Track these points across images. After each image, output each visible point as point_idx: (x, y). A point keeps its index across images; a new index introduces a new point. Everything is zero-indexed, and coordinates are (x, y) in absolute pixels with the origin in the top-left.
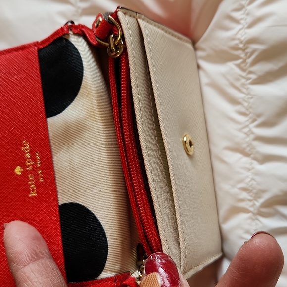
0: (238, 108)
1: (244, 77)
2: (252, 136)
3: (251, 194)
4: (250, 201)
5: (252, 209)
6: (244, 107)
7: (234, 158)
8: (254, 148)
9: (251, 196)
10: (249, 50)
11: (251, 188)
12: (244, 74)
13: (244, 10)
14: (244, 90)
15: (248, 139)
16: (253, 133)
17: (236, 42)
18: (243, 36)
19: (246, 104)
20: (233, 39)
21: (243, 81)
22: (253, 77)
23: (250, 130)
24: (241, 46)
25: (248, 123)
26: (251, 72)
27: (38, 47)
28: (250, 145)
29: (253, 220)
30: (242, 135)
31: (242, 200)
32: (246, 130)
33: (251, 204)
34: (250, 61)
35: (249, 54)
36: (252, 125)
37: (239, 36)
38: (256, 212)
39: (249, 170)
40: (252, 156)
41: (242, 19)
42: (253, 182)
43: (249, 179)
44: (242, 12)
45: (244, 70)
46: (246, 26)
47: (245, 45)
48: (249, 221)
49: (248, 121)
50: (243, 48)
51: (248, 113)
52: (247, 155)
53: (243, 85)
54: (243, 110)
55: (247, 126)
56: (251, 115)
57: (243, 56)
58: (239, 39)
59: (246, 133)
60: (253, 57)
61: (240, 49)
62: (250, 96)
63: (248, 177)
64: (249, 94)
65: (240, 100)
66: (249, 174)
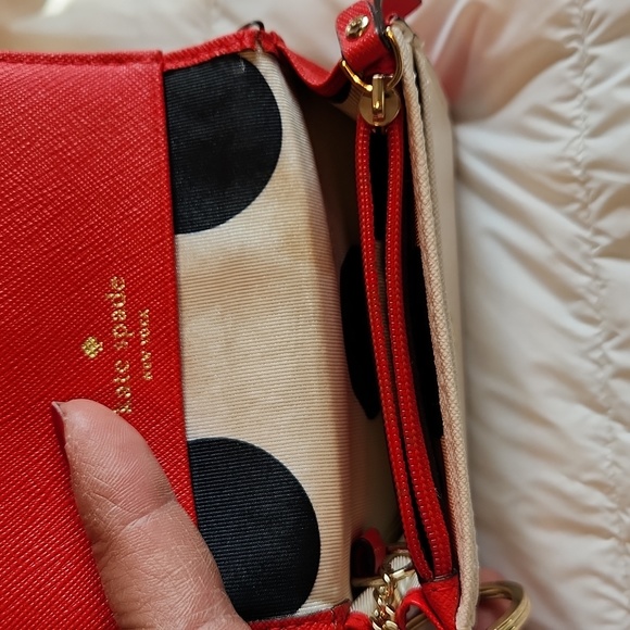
0: (577, 306)
1: (586, 241)
2: (609, 369)
3: (614, 496)
4: (611, 510)
5: (615, 530)
6: (590, 305)
7: (572, 416)
8: (613, 395)
9: (613, 500)
10: (593, 185)
11: (612, 483)
12: (587, 234)
13: (580, 97)
14: (588, 268)
15: (601, 375)
16: (609, 362)
17: (566, 165)
18: (579, 153)
19: (594, 299)
20: (560, 159)
21: (586, 248)
22: (603, 241)
23: (604, 356)
24: (577, 173)
25: (599, 340)
26: (599, 232)
27: (163, 66)
28: (605, 387)
29: (620, 554)
30: (588, 366)
31: (594, 510)
32: (596, 355)
33: (613, 517)
34: (596, 206)
35: (592, 193)
36: (608, 345)
37: (571, 153)
38: (623, 536)
39: (605, 442)
40: (610, 412)
41: (576, 118)
42: (615, 470)
43: (606, 464)
44: (575, 103)
45: (586, 226)
46: (586, 132)
47: (584, 172)
48: (612, 557)
49: (599, 334)
50: (582, 179)
51: (598, 317)
52: (600, 409)
53: (586, 256)
54: (589, 312)
55: (598, 347)
56: (604, 323)
57: (581, 194)
58: (571, 159)
59: (595, 362)
60: (602, 199)
61: (573, 180)
62: (599, 283)
63: (604, 458)
64: (596, 277)
65: (581, 291)
66: (607, 451)
